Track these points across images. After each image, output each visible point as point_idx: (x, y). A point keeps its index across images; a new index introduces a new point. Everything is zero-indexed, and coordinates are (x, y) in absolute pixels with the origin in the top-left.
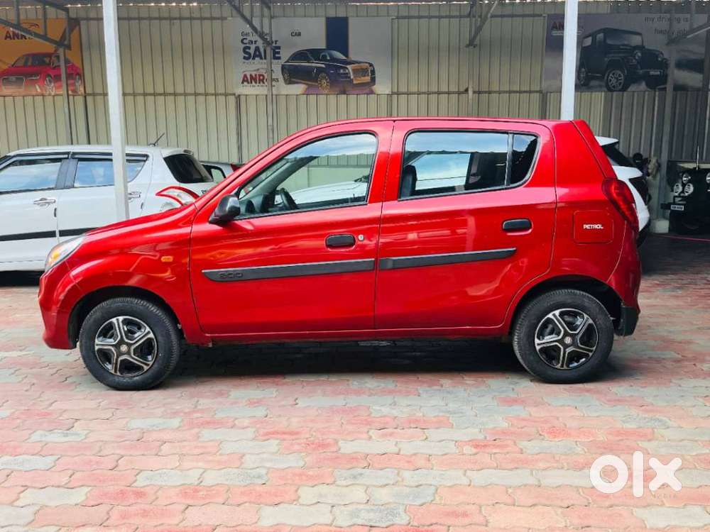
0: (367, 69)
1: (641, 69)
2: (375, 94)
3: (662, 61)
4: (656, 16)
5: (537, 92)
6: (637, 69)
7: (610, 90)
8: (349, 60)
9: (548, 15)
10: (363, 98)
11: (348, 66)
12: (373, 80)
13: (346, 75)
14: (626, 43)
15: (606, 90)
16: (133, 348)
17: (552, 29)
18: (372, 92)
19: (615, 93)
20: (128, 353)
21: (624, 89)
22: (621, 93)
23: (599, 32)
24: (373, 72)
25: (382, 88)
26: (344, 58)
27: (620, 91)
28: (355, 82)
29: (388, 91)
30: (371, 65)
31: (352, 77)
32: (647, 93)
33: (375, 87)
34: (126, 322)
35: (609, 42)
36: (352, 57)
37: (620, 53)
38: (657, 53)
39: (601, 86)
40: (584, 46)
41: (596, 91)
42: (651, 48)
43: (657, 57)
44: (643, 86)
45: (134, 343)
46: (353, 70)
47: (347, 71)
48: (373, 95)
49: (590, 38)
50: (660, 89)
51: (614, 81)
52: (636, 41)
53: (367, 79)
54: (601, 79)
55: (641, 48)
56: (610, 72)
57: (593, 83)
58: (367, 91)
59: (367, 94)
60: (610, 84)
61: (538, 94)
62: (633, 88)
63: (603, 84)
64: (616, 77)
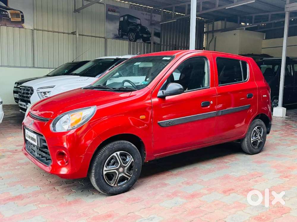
0: (19, 14)
1: (141, 34)
2: (24, 28)
3: (147, 31)
4: (145, 13)
5: (103, 38)
6: (139, 33)
7: (130, 40)
8: (7, 7)
9: (106, 4)
10: (17, 29)
11: (7, 11)
12: (23, 21)
13: (7, 16)
14: (135, 22)
15: (129, 40)
16: (126, 168)
17: (108, 11)
18: (23, 27)
19: (132, 42)
20: (123, 172)
21: (135, 41)
22: (134, 42)
23: (126, 15)
24: (23, 16)
25: (28, 25)
26: (5, 5)
27: (133, 41)
28: (12, 20)
29: (32, 28)
30: (21, 12)
31: (10, 17)
32: (142, 44)
33: (24, 24)
34: (121, 155)
35: (129, 21)
36: (10, 6)
37: (133, 26)
38: (145, 28)
39: (127, 39)
40: (120, 20)
41: (125, 41)
42: (144, 26)
43: (146, 29)
44: (141, 41)
45: (127, 166)
46: (11, 14)
47: (7, 13)
48: (22, 29)
49: (123, 18)
50: (147, 43)
51: (131, 37)
52: (138, 22)
53: (20, 19)
54: (127, 35)
55: (140, 25)
56: (130, 33)
57: (124, 37)
58: (19, 26)
59: (19, 28)
60: (130, 38)
61: (103, 39)
62: (138, 41)
63: (128, 38)
64: (132, 35)
